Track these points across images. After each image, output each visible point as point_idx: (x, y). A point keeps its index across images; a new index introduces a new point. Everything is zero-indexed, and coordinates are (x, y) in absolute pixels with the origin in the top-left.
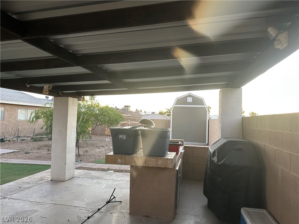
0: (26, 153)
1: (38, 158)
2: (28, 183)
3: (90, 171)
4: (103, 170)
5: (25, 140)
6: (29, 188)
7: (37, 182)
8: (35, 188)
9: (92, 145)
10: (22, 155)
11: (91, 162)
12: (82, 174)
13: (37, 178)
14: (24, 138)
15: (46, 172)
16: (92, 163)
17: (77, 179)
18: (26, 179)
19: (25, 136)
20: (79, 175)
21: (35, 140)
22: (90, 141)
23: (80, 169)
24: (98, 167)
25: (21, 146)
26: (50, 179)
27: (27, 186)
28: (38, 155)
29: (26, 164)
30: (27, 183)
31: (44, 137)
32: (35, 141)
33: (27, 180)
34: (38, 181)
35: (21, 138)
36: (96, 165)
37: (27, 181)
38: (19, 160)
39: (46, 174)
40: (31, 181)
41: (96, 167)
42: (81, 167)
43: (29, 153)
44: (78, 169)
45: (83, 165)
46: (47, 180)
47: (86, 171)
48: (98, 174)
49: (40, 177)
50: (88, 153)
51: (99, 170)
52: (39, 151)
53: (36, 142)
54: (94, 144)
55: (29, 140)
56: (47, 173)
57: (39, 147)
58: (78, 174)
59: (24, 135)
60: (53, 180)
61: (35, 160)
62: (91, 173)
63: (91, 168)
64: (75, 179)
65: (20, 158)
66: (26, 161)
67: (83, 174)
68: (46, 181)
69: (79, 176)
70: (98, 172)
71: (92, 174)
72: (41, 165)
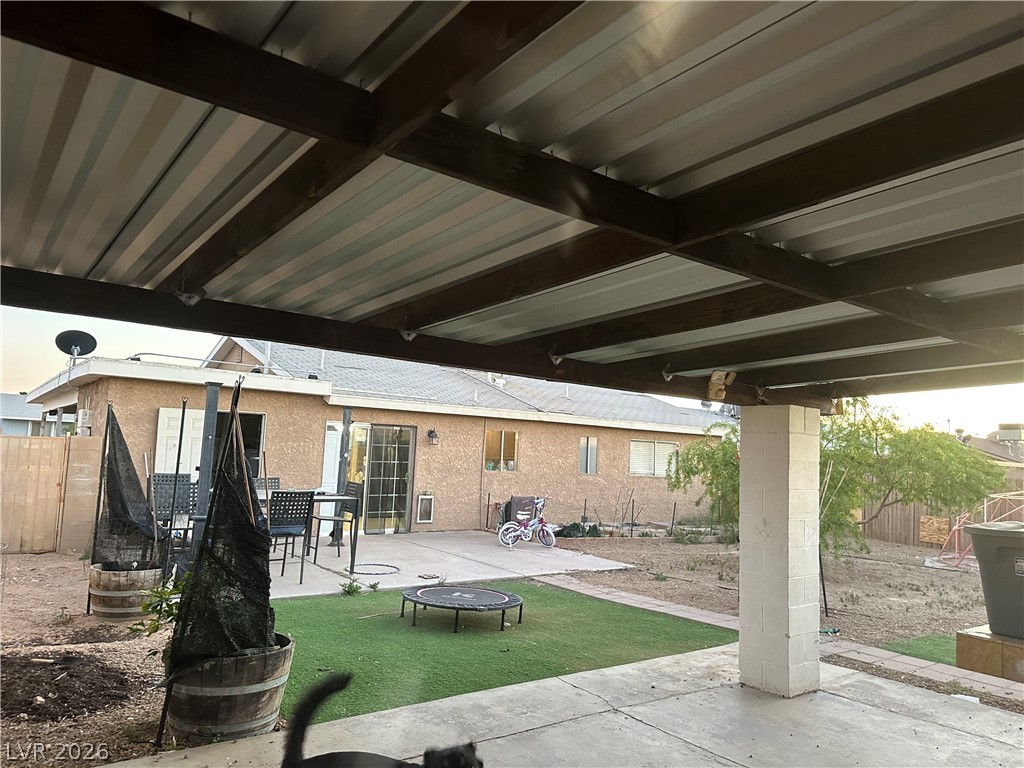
0: (659, 578)
1: (692, 599)
2: (674, 679)
3: (878, 681)
4: (931, 685)
5: (651, 536)
6: (677, 695)
7: (698, 681)
8: (694, 701)
9: (872, 577)
10: (647, 584)
11: (876, 644)
12: (847, 685)
13: (698, 668)
14: (647, 530)
15: (724, 653)
16: (878, 647)
17: (830, 698)
18: (665, 663)
19: (649, 524)
20: (837, 686)
21: (679, 539)
22: (860, 561)
23: (835, 663)
24: (909, 669)
25: (644, 553)
26: (736, 680)
27: (670, 686)
28: (692, 589)
29: (660, 613)
30: (669, 676)
31: (702, 530)
32: (677, 541)
33: (668, 666)
34: (702, 677)
35: (641, 530)
36: (898, 659)
37: (668, 670)
38: (642, 598)
39: (723, 660)
40: (681, 673)
41: (899, 668)
42: (839, 657)
43: (664, 579)
44: (829, 662)
45: (844, 648)
46: (729, 683)
47: (861, 676)
48: (913, 698)
49: (705, 664)
50: (859, 607)
51: (911, 680)
52: (694, 577)
53: (681, 546)
54: (879, 574)
55: (662, 536)
56: (726, 657)
57: (692, 564)
58: (830, 682)
59: (647, 520)
60: (748, 683)
61: (683, 603)
62: (881, 687)
63: (878, 668)
64: (822, 698)
65: (644, 592)
66: (658, 602)
67: (852, 686)
68: (726, 682)
69: (835, 689)
70: (911, 688)
71: (884, 693)
72: (704, 623)
